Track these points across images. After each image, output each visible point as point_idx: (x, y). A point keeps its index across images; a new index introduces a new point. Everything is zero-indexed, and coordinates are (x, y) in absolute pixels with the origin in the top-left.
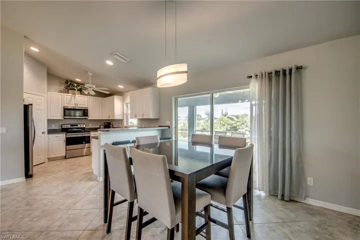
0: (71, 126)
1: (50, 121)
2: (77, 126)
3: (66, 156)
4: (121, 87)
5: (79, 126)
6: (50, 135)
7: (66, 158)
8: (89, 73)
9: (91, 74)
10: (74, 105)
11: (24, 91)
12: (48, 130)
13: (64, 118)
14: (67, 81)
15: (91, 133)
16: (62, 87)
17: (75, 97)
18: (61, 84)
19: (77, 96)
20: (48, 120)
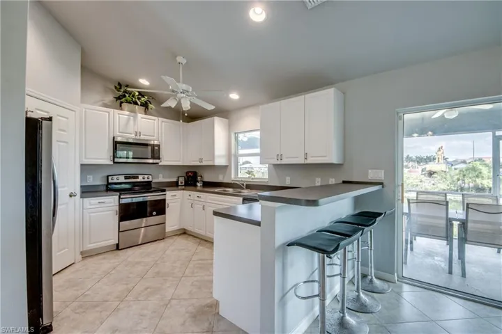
0: (126, 178)
1: (86, 168)
2: (138, 178)
3: (118, 245)
4: (234, 96)
5: (140, 179)
6: (85, 199)
7: (118, 247)
8: (180, 59)
9: (184, 61)
10: (133, 136)
11: (28, 89)
12: (82, 187)
13: (114, 162)
14: (119, 84)
15: (167, 193)
16: (110, 98)
17: (135, 118)
18: (106, 90)
19: (140, 116)
20: (82, 165)
